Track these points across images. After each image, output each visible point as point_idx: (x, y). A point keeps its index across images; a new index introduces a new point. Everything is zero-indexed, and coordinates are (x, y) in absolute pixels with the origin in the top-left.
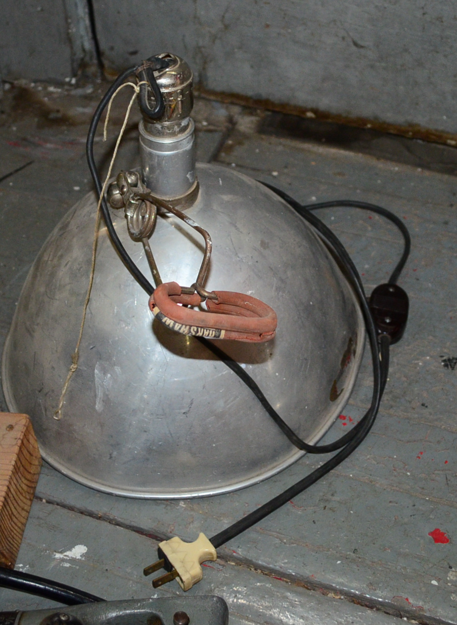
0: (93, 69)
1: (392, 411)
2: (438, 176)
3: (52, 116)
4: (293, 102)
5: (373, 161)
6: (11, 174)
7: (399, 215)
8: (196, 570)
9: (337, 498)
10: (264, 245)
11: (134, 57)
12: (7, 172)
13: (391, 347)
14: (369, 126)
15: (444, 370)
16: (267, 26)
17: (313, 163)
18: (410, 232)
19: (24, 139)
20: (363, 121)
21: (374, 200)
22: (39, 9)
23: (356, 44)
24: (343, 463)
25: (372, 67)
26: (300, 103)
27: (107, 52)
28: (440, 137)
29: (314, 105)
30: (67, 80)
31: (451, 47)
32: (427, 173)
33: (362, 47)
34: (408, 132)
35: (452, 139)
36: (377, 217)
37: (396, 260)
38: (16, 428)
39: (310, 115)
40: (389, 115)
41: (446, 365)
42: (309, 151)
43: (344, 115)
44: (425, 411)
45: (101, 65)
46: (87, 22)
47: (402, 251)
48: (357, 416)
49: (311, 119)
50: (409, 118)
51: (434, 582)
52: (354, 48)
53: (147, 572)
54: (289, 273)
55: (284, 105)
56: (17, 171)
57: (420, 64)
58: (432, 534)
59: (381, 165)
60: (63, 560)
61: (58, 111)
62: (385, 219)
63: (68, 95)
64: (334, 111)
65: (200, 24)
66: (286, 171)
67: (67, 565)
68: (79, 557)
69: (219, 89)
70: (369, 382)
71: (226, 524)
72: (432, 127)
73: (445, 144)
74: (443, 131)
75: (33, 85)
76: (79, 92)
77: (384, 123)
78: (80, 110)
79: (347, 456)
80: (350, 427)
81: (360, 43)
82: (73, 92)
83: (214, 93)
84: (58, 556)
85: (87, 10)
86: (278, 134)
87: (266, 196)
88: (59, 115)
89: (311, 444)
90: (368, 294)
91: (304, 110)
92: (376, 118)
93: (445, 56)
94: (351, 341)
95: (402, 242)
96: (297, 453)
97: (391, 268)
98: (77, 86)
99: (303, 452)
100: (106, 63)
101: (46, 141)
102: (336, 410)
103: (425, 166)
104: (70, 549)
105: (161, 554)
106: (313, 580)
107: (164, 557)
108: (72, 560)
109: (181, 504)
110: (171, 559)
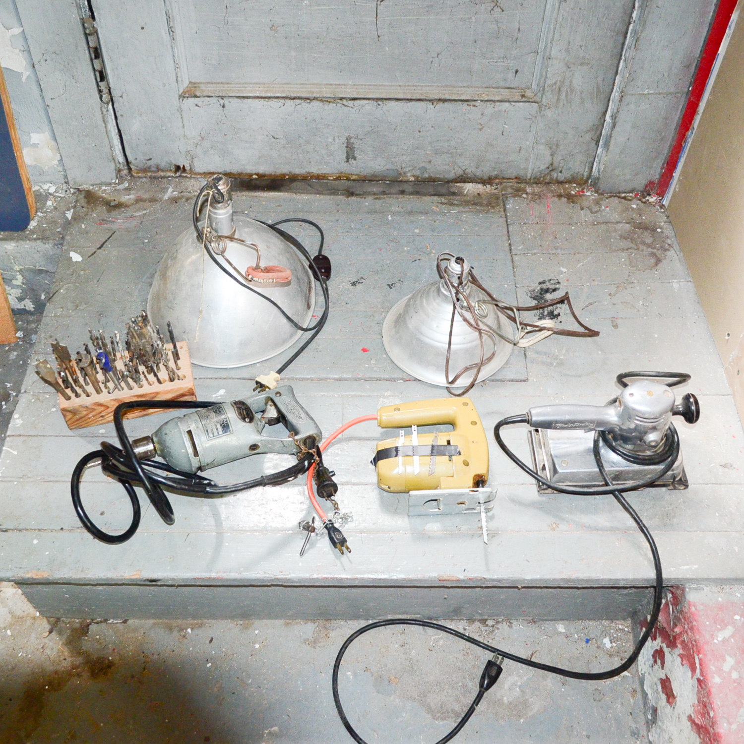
0: (125, 172)
1: (334, 309)
2: (328, 197)
3: (112, 204)
4: (244, 172)
5: (294, 196)
6: (106, 241)
7: (314, 221)
8: (275, 383)
9: (320, 347)
10: (268, 247)
11: (149, 161)
12: (104, 240)
13: (327, 282)
14: (287, 177)
15: (352, 287)
16: (226, 135)
17: (264, 203)
18: (322, 229)
19: (104, 220)
20: (284, 175)
21: (300, 216)
22: (94, 145)
23: (274, 138)
24: (319, 334)
25: (284, 147)
26: (249, 171)
27: (133, 162)
28: (324, 177)
29: (256, 171)
30: (113, 181)
31: (322, 132)
32: (322, 197)
33: (277, 138)
34: (308, 177)
35: (331, 177)
36: (303, 224)
37: (319, 243)
38: (184, 347)
39: (255, 177)
40: (297, 170)
41: (352, 285)
42: (260, 197)
43: (273, 174)
44: (348, 306)
45: (130, 169)
46: (120, 147)
47: (320, 239)
48: (320, 314)
49: (256, 179)
50: (307, 170)
51: (367, 366)
52: (273, 140)
53: (254, 390)
54: (281, 257)
55: (240, 174)
56: (109, 238)
57: (308, 142)
58: (362, 350)
59: (298, 197)
60: (217, 396)
61: (114, 200)
62: (308, 224)
63: (115, 190)
64: (267, 173)
65: (187, 138)
66: (251, 209)
67: (219, 398)
68: (223, 394)
69: (201, 171)
70: (322, 299)
71: (279, 367)
72: (320, 172)
73: (328, 179)
74: (325, 174)
75: (91, 187)
76: (121, 187)
77: (295, 174)
78: (127, 197)
79: (320, 330)
80: (318, 319)
81: (276, 136)
82: (118, 187)
83: (200, 174)
84: (214, 396)
85: (119, 141)
86: (241, 191)
87: (260, 225)
88: (116, 203)
89: (305, 328)
90: (312, 258)
91: (251, 175)
92: (290, 173)
93: (320, 137)
94: (309, 283)
95: (319, 234)
96: (300, 332)
97: (317, 247)
98: (119, 184)
99: (303, 332)
100: (132, 166)
101: (117, 219)
102: (310, 313)
103: (320, 193)
104: (218, 392)
105: (257, 383)
106: (320, 377)
107: (260, 383)
108: (221, 396)
109: (258, 364)
110: (263, 382)
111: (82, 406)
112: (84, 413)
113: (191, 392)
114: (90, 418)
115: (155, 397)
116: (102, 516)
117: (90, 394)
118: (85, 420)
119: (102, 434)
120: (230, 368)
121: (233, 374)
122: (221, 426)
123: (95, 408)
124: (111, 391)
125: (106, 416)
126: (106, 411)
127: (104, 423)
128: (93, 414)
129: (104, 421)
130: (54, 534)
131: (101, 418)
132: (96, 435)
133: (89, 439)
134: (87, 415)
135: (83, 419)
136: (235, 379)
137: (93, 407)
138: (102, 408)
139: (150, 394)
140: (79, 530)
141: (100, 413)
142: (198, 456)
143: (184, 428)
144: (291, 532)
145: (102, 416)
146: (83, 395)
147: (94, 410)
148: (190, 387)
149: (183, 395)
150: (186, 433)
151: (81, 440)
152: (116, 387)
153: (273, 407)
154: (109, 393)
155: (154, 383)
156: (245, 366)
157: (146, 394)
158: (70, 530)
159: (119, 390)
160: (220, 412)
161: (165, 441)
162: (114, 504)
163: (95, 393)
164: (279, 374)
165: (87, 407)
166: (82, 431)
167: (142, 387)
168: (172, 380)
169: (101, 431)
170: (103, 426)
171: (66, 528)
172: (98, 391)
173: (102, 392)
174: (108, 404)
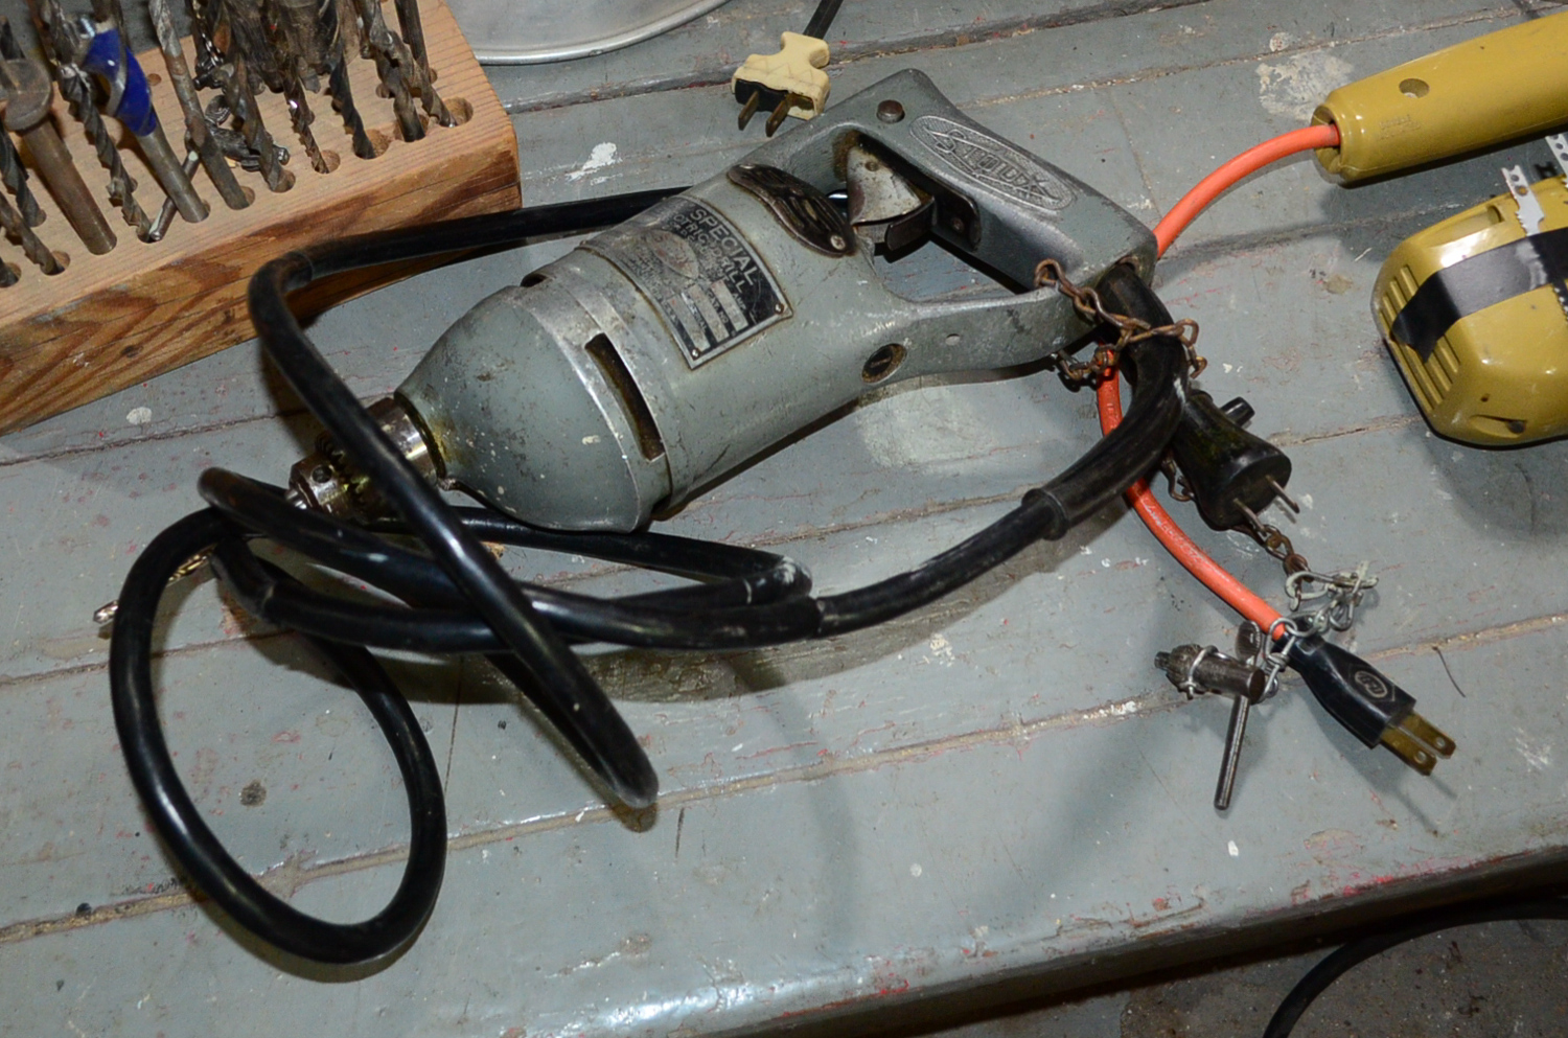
8: (821, 78)
53: (743, 123)
60: (588, 177)
67: (601, 179)
68: (610, 162)
71: (805, 8)
84: (575, 176)
104: (588, 157)
105: (745, 90)
106: (981, 24)
107: (757, 87)
108: (604, 170)
109: (710, 19)
110: (774, 82)
111: (35, 323)
112: (50, 349)
113: (504, 172)
114: (76, 368)
115: (353, 220)
116: (257, 809)
117: (60, 262)
118: (57, 383)
119: (141, 426)
120: (604, 53)
121: (620, 74)
122: (733, 290)
123: (99, 316)
124: (154, 229)
125: (148, 348)
126: (144, 325)
127: (138, 381)
128: (91, 345)
129: (138, 370)
130: (52, 942)
131: (125, 361)
132: (117, 437)
133: (90, 462)
134: (64, 355)
135: (48, 379)
136: (638, 91)
137: (85, 317)
138: (125, 315)
139: (337, 208)
140: (167, 901)
141: (119, 337)
142: (661, 448)
143: (567, 332)
144: (1130, 706)
145: (129, 351)
146: (30, 270)
147: (92, 327)
148: (501, 148)
149: (468, 192)
150: (585, 352)
151: (55, 472)
152: (174, 207)
153: (885, 175)
154: (147, 238)
155: (336, 159)
156: (663, 33)
157: (316, 215)
158: (124, 910)
159: (188, 217)
160: (706, 228)
161: (486, 411)
162: (294, 739)
163: (83, 248)
164: (820, 36)
165: (59, 321)
166: (47, 433)
167: (289, 187)
168: (411, 131)
169: (133, 417)
170: (139, 391)
171: (104, 903)
172: (97, 238)
173: (113, 240)
174: (156, 293)
